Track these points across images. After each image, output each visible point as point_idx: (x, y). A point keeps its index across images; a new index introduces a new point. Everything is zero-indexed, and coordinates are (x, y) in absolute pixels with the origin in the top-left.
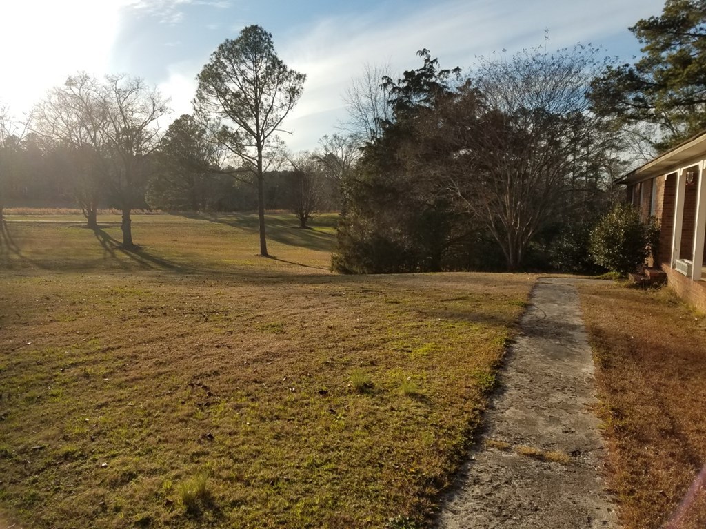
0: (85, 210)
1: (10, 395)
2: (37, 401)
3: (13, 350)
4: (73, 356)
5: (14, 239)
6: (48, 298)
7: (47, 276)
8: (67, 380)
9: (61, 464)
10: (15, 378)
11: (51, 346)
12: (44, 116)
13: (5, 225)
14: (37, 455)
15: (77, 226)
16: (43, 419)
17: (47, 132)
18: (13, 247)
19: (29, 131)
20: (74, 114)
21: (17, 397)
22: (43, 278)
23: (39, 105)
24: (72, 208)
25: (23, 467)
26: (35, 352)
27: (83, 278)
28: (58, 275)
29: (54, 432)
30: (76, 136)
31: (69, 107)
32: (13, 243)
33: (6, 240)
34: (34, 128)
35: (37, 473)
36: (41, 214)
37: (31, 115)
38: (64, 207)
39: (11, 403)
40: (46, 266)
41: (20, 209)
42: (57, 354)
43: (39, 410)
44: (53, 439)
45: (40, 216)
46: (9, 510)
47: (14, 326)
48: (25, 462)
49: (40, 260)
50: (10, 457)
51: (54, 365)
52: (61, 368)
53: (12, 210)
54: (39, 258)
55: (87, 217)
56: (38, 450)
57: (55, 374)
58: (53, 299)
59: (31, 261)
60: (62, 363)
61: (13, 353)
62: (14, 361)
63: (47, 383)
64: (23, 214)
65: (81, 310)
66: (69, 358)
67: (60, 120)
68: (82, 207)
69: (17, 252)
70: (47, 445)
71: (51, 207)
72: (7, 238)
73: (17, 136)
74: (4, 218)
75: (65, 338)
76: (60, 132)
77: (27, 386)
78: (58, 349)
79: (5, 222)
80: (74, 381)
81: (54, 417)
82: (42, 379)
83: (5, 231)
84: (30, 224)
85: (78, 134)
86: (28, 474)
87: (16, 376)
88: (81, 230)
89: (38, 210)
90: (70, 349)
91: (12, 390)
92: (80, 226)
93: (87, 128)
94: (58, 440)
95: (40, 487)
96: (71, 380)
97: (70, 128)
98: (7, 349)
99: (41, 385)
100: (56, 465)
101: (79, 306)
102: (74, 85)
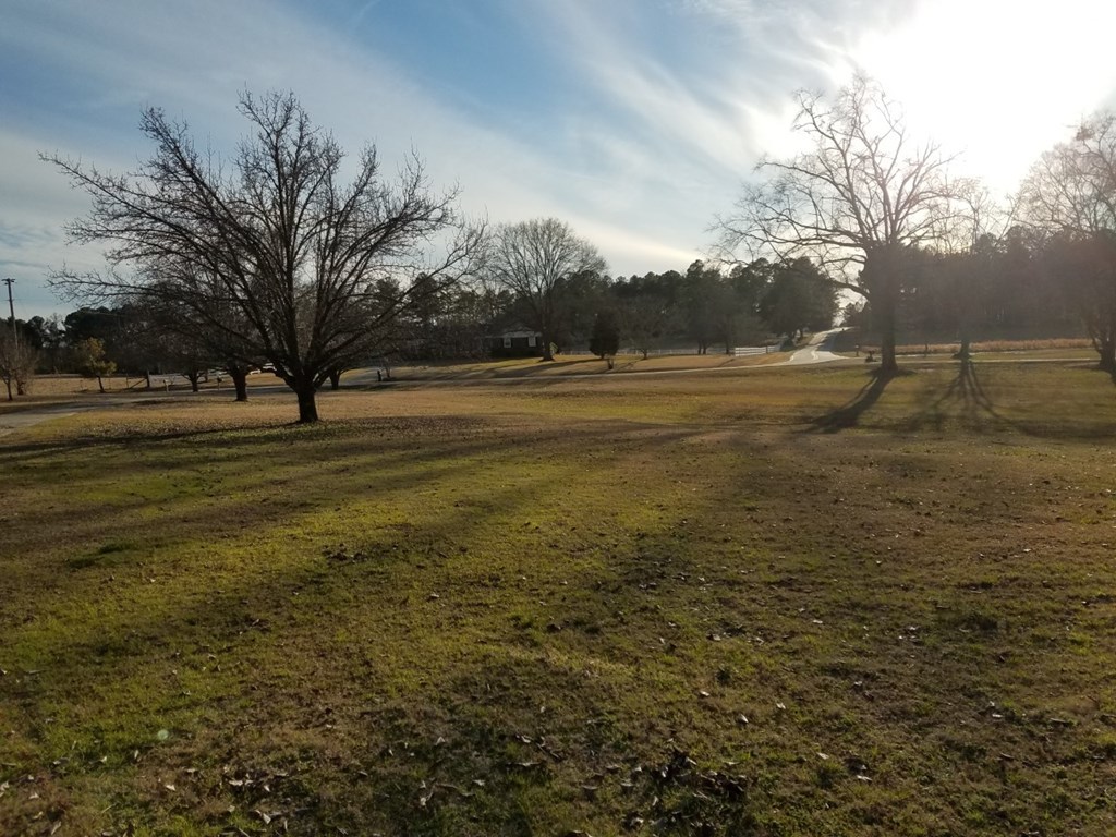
0: (1097, 340)
1: (1008, 626)
2: (1050, 646)
3: (1005, 557)
4: (1101, 583)
5: (983, 388)
6: (1047, 482)
7: (1038, 447)
8: (1096, 622)
9: (1103, 761)
10: (1013, 601)
11: (1062, 560)
12: (1038, 197)
13: (972, 368)
14: (1061, 733)
15: (1082, 368)
16: (1065, 676)
17: (1042, 220)
18: (982, 399)
19: (1014, 223)
20: (1087, 185)
21: (1019, 631)
22: (1035, 449)
23: (1032, 181)
24: (1073, 338)
25: (1040, 744)
26: (1038, 565)
27: (1100, 453)
28: (1057, 446)
29: (1084, 704)
30: (1089, 220)
31: (1080, 173)
32: (982, 394)
33: (973, 390)
34: (1022, 216)
35: (1065, 762)
36: (1024, 350)
37: (1020, 199)
38: (1059, 337)
39: (1011, 638)
40: (1031, 430)
41: (993, 344)
42: (1074, 574)
43: (1055, 661)
44: (1084, 715)
45: (1023, 353)
46: (1027, 805)
47: (1002, 520)
48: (1043, 739)
49: (1022, 421)
50: (1019, 722)
51: (1071, 593)
52: (1083, 599)
53: (981, 346)
54: (1023, 417)
55: (1099, 351)
56: (1062, 726)
57: (1073, 607)
58: (1055, 483)
59: (1009, 422)
60: (1084, 592)
61: (1005, 561)
62: (1008, 575)
63: (1063, 620)
64: (998, 350)
65: (1105, 506)
66: (1095, 585)
67: (1063, 199)
68: (1092, 335)
69: (988, 408)
70: (1075, 722)
71: (1040, 338)
72: (975, 387)
73: (995, 233)
74: (971, 357)
75: (1084, 550)
76: (1062, 217)
77: (1033, 617)
78: (1076, 567)
79: (972, 363)
80: (1108, 626)
81: (1081, 679)
82: (1055, 612)
83: (971, 376)
84: (1008, 365)
85: (1093, 215)
86: (1050, 759)
87: (1013, 597)
88: (1090, 373)
89: (1019, 344)
90: (1094, 570)
91: (1011, 619)
92: (1087, 367)
93: (1108, 204)
94: (1093, 720)
95: (1072, 787)
96: (1102, 623)
97: (1078, 207)
98: (996, 554)
99: (1053, 621)
100: (1093, 759)
101: (1101, 501)
102: (1089, 136)
